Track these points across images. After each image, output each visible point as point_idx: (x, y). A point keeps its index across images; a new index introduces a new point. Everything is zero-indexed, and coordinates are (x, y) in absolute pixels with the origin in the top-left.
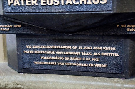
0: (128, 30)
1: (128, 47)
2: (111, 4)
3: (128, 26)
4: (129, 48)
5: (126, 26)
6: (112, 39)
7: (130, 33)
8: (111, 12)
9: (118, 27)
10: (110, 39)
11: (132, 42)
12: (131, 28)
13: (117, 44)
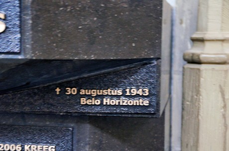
0: (82, 103)
1: (86, 144)
2: (19, 36)
3: (83, 92)
4: (88, 146)
5: (79, 91)
6: (48, 123)
7: (87, 110)
8: (20, 57)
9: (58, 93)
10: (41, 124)
11: (98, 131)
12: (89, 97)
13: (58, 138)
